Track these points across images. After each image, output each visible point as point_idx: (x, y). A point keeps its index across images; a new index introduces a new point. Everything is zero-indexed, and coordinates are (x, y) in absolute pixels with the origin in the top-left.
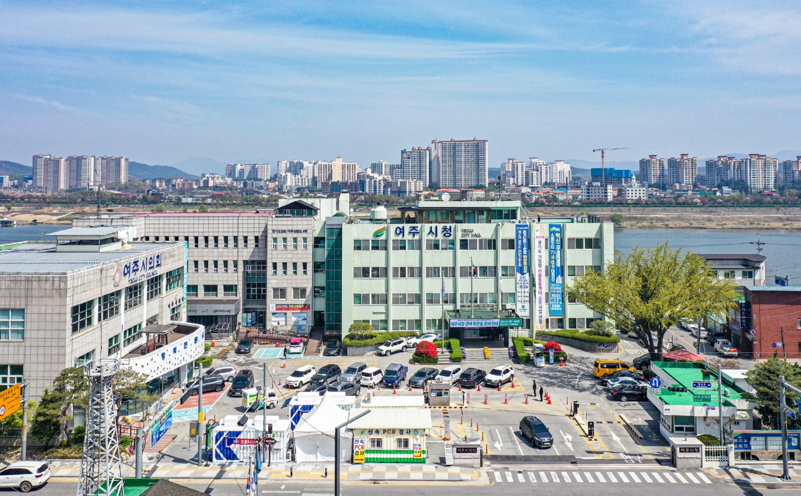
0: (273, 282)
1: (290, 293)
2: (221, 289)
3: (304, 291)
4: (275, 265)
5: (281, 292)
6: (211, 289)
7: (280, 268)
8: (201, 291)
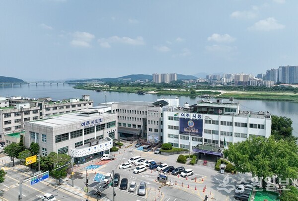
0: (148, 126)
1: (153, 130)
2: (137, 126)
3: (157, 130)
4: (149, 121)
5: (151, 130)
6: (134, 125)
7: (150, 122)
8: (132, 126)
